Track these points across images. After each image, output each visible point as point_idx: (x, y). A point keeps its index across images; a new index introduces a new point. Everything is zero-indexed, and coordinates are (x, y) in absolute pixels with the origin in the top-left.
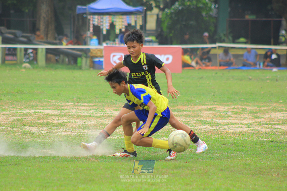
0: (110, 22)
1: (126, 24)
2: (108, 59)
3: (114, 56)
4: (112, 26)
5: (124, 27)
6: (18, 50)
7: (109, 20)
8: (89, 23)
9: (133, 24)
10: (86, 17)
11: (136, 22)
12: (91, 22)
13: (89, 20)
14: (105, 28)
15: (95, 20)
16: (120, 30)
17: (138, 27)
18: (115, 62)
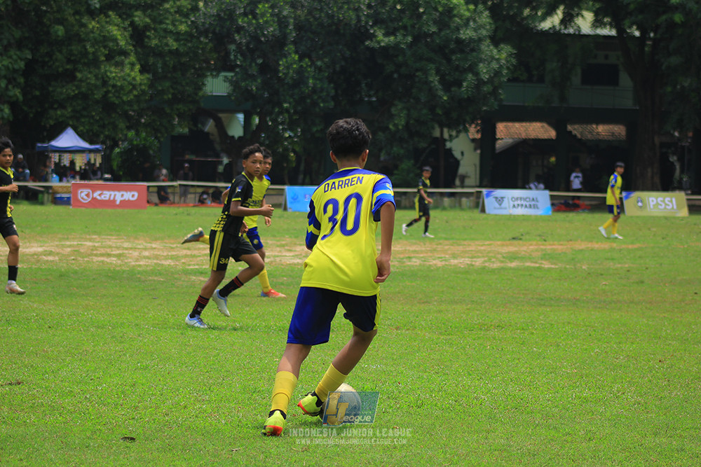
1: (85, 161)
2: (76, 195)
3: (81, 192)
11: (95, 160)
13: (51, 158)
15: (56, 158)
16: (80, 167)
18: (82, 198)
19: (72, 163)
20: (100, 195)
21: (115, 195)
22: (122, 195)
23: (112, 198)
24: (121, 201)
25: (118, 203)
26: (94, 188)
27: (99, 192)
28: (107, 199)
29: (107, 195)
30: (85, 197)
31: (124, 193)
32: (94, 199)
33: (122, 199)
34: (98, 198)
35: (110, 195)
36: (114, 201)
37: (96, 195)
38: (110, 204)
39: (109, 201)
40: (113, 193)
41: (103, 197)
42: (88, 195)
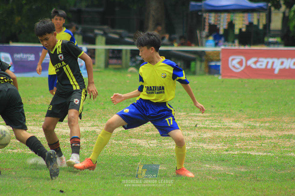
0: (229, 20)
1: (247, 23)
2: (226, 63)
3: (233, 59)
4: (231, 25)
5: (244, 26)
6: (124, 53)
7: (228, 19)
8: (205, 22)
9: (255, 22)
10: (201, 16)
11: (258, 20)
12: (207, 21)
13: (205, 18)
14: (223, 26)
15: (211, 18)
16: (240, 30)
17: (261, 27)
18: (234, 67)
20: (255, 63)
21: (273, 63)
22: (282, 63)
23: (269, 67)
24: (281, 70)
25: (276, 72)
26: (248, 55)
27: (254, 60)
28: (264, 67)
29: (263, 63)
30: (238, 66)
31: (284, 60)
32: (248, 68)
33: (282, 67)
34: (253, 66)
35: (268, 63)
36: (273, 70)
37: (251, 62)
38: (268, 73)
39: (266, 69)
40: (271, 61)
41: (258, 66)
42: (240, 63)
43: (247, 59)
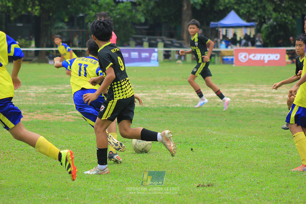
1: (244, 34)
2: (237, 57)
3: (241, 55)
5: (243, 36)
7: (233, 31)
8: (219, 34)
9: (248, 34)
10: (218, 30)
11: (250, 33)
12: (221, 33)
13: (220, 32)
14: (230, 36)
15: (223, 31)
16: (240, 38)
17: (252, 36)
18: (242, 59)
19: (235, 35)
20: (254, 57)
21: (264, 57)
22: (269, 57)
23: (262, 59)
24: (269, 61)
25: (266, 62)
26: (250, 52)
27: (253, 55)
28: (259, 59)
29: (258, 57)
30: (244, 59)
31: (270, 55)
32: (250, 60)
33: (269, 59)
34: (253, 59)
35: (261, 57)
36: (264, 61)
37: (251, 56)
38: (261, 63)
39: (260, 61)
40: (262, 55)
41: (256, 58)
42: (245, 57)
43: (249, 54)
